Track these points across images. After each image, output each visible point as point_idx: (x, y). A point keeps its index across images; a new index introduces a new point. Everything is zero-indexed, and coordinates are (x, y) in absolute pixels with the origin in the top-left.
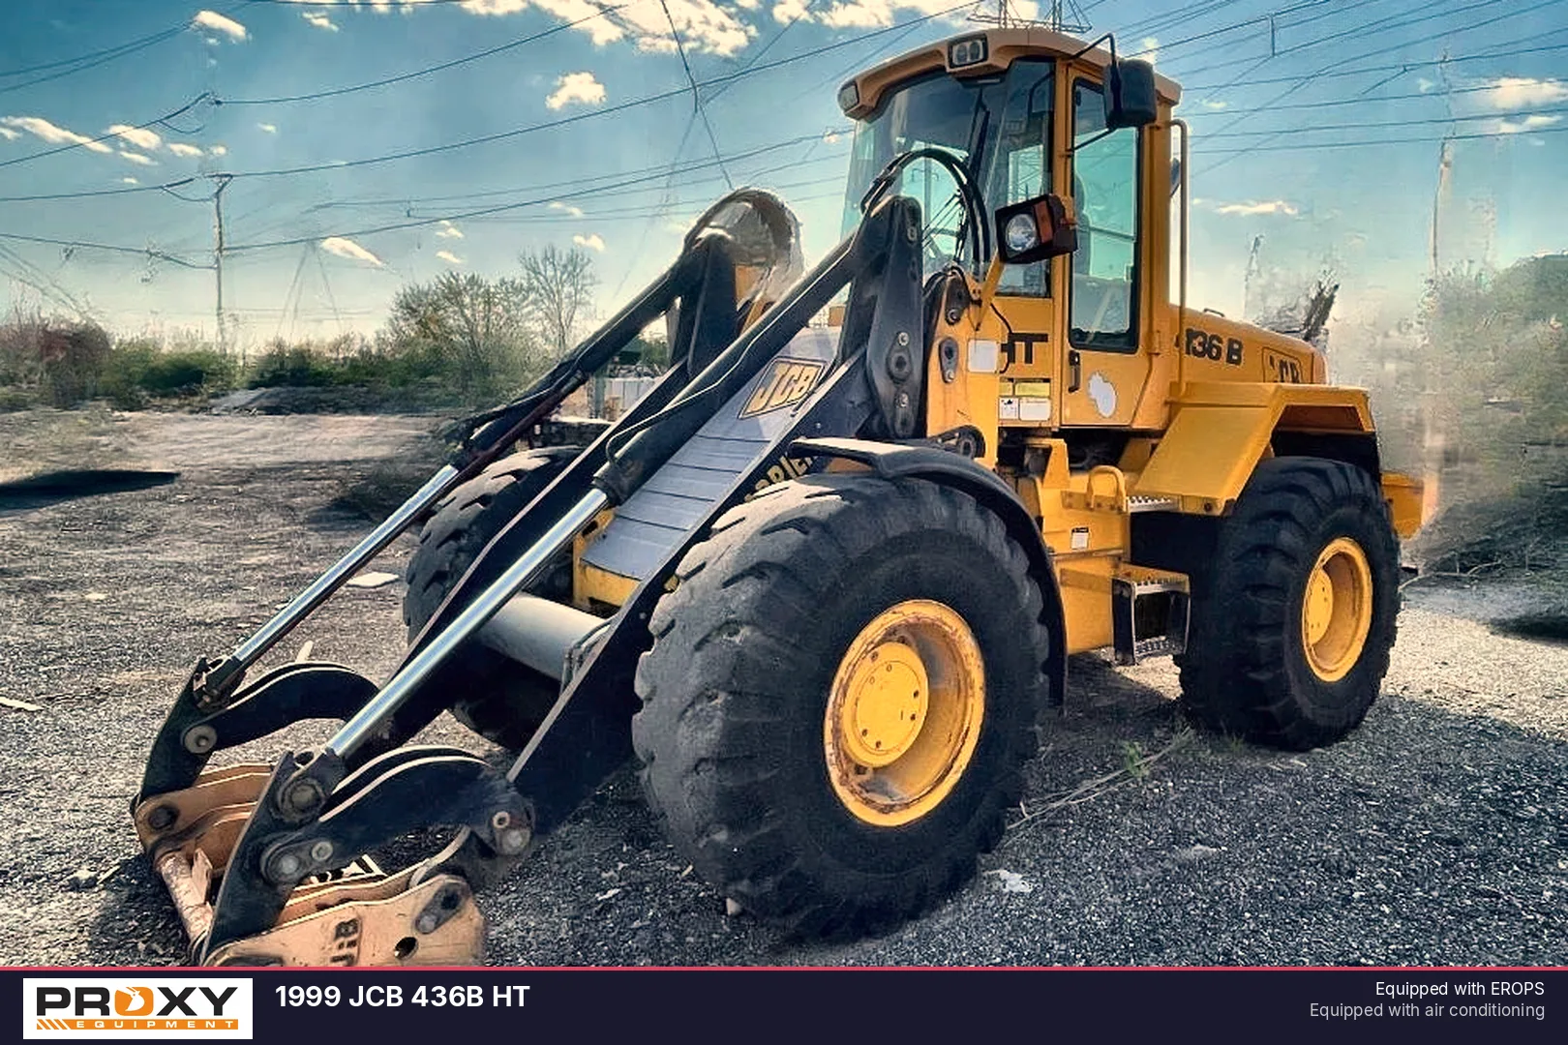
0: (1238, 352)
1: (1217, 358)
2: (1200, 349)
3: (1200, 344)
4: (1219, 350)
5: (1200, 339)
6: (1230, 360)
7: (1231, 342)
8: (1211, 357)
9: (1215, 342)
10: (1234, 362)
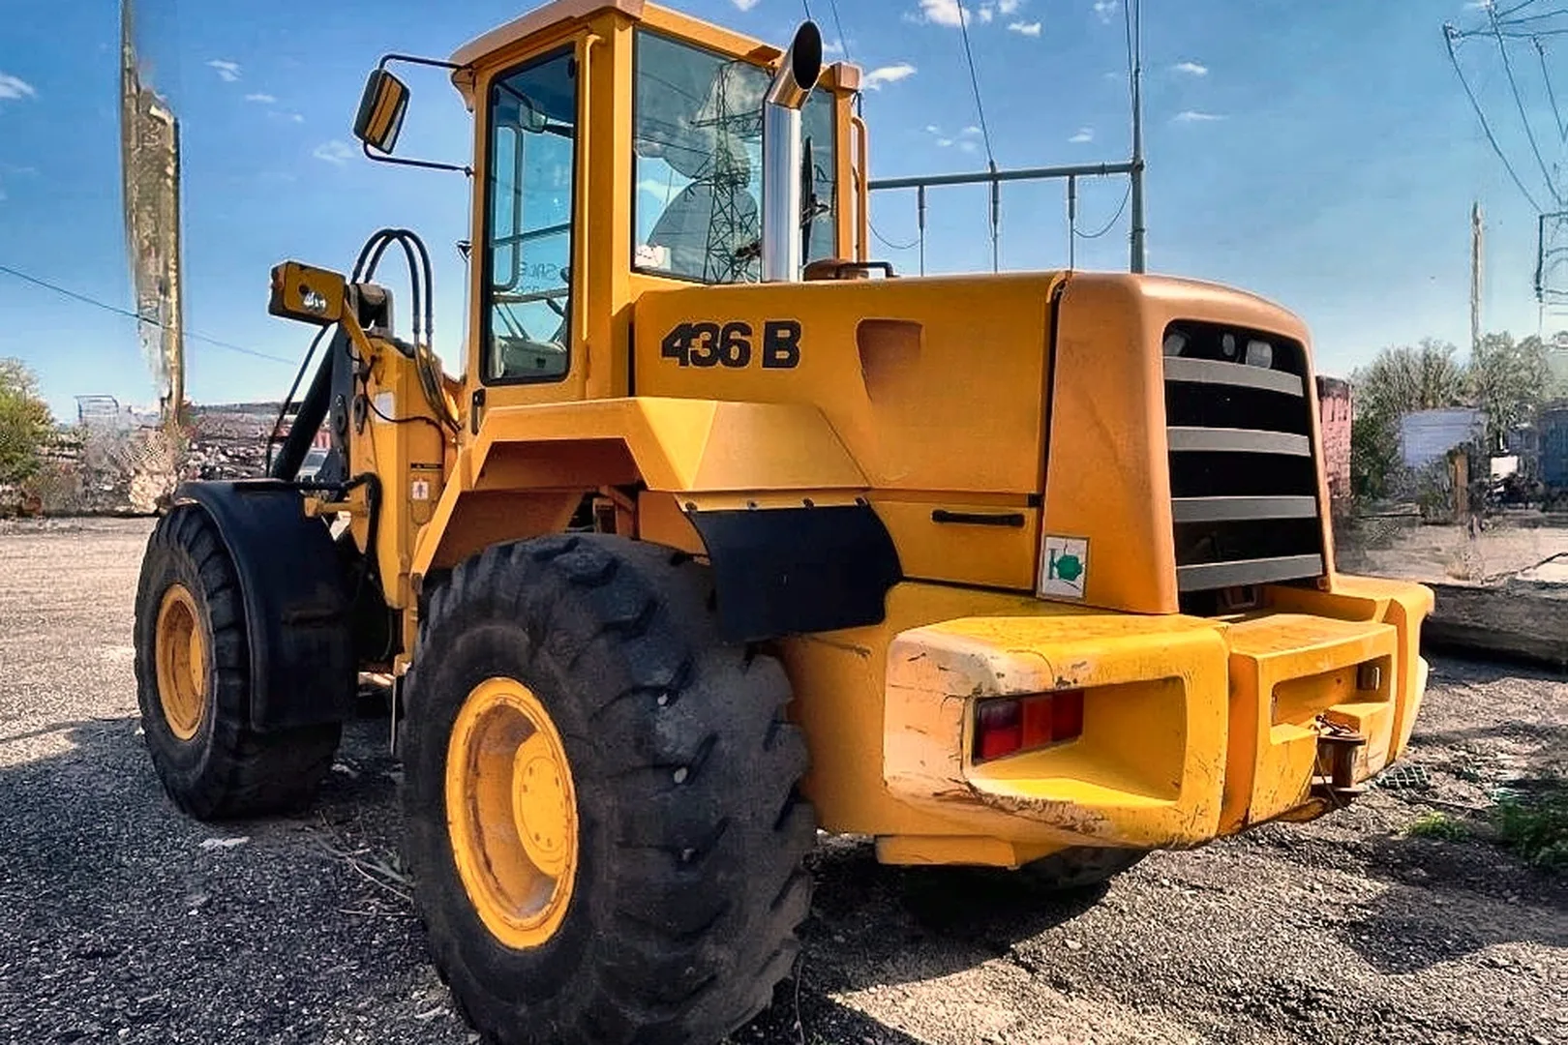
0: (790, 345)
1: (742, 361)
2: (705, 353)
3: (705, 344)
4: (745, 349)
5: (706, 336)
6: (769, 361)
7: (771, 328)
8: (728, 362)
9: (735, 335)
10: (781, 364)
